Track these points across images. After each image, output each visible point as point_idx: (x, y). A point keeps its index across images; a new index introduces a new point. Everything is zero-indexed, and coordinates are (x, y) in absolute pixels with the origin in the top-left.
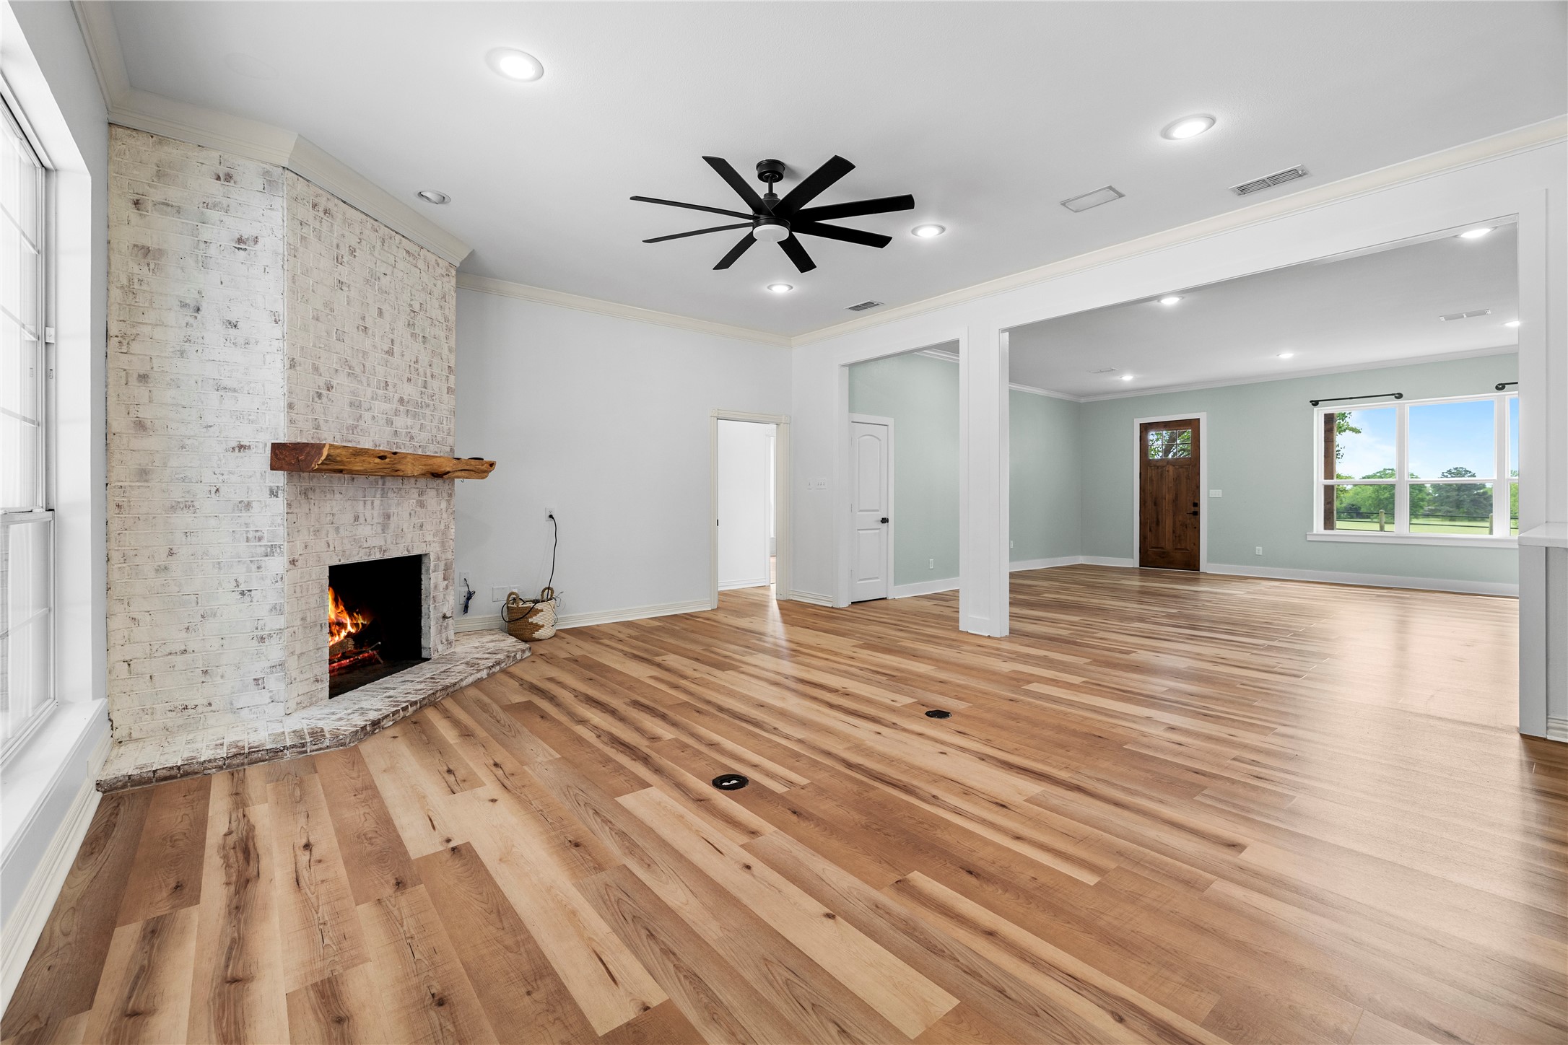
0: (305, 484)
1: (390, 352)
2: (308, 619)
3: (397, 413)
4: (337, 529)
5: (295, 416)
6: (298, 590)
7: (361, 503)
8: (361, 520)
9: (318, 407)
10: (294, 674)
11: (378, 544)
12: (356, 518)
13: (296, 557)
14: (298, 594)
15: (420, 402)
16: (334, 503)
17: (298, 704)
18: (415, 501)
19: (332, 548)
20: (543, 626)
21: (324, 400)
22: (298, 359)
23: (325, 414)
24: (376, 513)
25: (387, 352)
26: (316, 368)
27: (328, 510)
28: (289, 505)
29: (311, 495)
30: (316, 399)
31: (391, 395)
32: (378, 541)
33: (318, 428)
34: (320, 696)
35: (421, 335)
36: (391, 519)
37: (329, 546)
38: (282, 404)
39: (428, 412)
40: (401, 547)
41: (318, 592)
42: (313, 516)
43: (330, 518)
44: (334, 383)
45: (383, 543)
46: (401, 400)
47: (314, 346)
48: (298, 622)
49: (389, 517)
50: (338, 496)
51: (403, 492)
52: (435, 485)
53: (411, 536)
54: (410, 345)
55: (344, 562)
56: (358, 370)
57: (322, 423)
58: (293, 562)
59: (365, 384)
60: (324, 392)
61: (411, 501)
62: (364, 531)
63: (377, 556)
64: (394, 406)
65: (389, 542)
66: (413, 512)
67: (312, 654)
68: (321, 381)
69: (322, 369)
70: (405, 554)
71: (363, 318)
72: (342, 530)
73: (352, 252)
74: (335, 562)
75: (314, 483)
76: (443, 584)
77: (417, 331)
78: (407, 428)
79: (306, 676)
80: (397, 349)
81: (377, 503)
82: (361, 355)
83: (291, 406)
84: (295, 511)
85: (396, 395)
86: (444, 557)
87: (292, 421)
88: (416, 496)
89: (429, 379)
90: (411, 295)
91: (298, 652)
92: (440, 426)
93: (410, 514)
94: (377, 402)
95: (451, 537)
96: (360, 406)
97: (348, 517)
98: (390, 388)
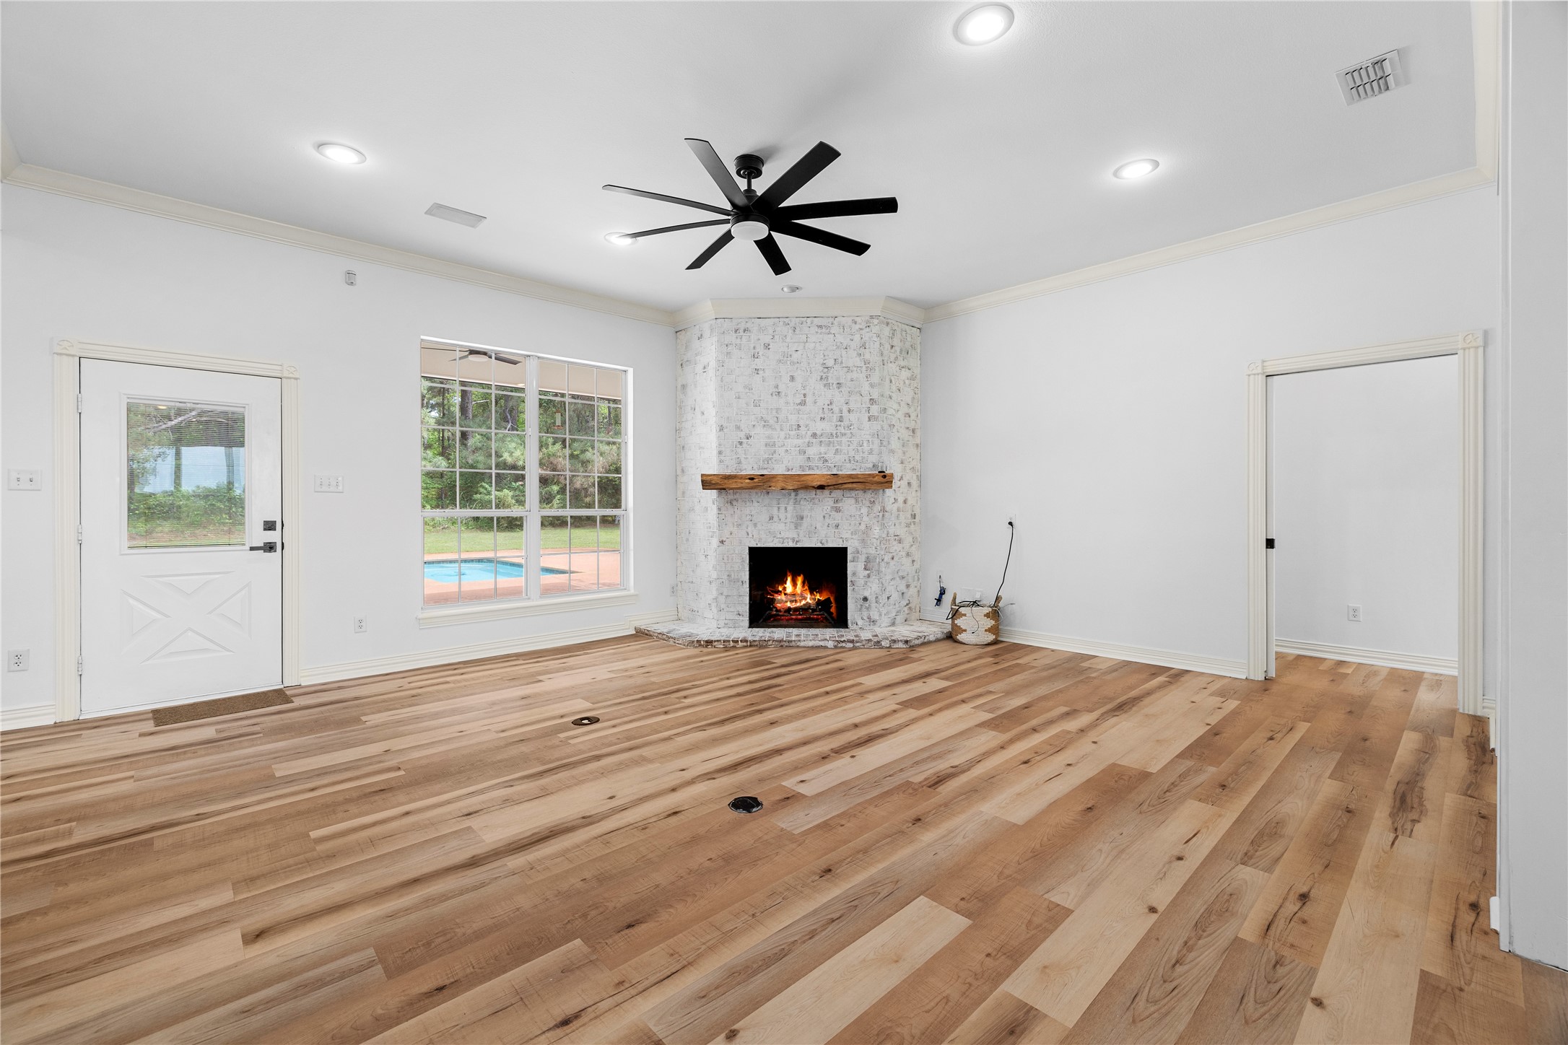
0: (731, 497)
1: (803, 403)
2: (733, 576)
3: (809, 444)
4: (755, 525)
5: (722, 458)
6: (725, 558)
7: (776, 509)
8: (776, 519)
9: (740, 450)
10: (723, 606)
11: (791, 536)
12: (771, 518)
13: (724, 539)
14: (726, 561)
15: (835, 433)
16: (752, 508)
17: (725, 624)
18: (829, 508)
19: (750, 536)
20: (965, 631)
21: (744, 445)
22: (724, 425)
23: (745, 454)
24: (789, 515)
25: (800, 404)
26: (738, 428)
27: (748, 512)
28: (719, 509)
29: (734, 503)
30: (738, 446)
31: (804, 433)
32: (793, 534)
33: (740, 463)
34: (741, 624)
35: (835, 383)
36: (805, 519)
37: (748, 534)
38: (715, 452)
39: (844, 439)
40: (814, 540)
41: (740, 561)
42: (736, 515)
43: (749, 517)
44: (752, 433)
45: (796, 536)
46: (814, 435)
47: (737, 414)
48: (726, 577)
49: (802, 518)
50: (756, 504)
51: (816, 501)
52: (853, 495)
53: (825, 532)
54: (823, 393)
55: (759, 546)
56: (772, 422)
57: (743, 460)
58: (722, 542)
59: (779, 430)
60: (745, 441)
61: (826, 507)
62: (777, 526)
63: (791, 545)
64: (807, 440)
65: (801, 535)
66: (827, 516)
67: (735, 597)
68: (742, 435)
69: (742, 427)
70: (819, 545)
71: (777, 387)
72: (759, 525)
73: (767, 347)
74: (754, 545)
75: (737, 496)
76: (863, 573)
77: (830, 381)
78: (820, 453)
79: (732, 609)
80: (809, 399)
81: (790, 508)
82: (774, 411)
83: (720, 453)
84: (724, 512)
85: (808, 432)
86: (864, 551)
87: (721, 461)
88: (831, 503)
89: (845, 413)
90: (825, 356)
91: (725, 594)
92: (860, 448)
93: (824, 517)
94: (790, 440)
95: (874, 536)
96: (774, 445)
97: (765, 517)
98: (802, 428)
